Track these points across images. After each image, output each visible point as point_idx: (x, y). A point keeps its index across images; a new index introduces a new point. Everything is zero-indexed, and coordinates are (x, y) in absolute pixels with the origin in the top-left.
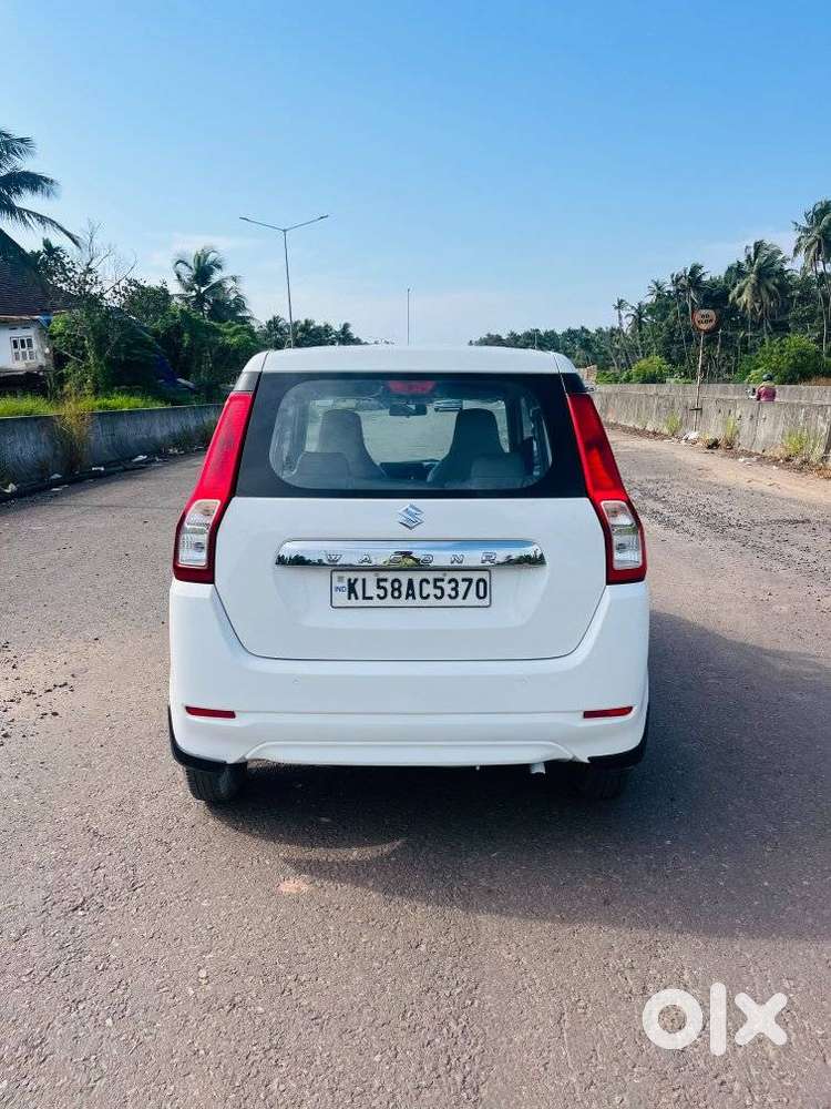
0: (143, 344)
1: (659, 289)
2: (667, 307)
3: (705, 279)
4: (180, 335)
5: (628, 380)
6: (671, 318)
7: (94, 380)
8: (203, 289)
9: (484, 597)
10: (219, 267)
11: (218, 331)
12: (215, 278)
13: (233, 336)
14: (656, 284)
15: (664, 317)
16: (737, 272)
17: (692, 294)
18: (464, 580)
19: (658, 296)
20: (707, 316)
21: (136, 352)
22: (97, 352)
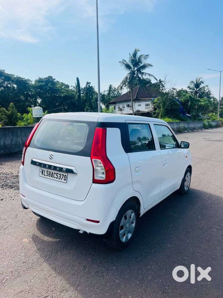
0: (176, 105)
4: (188, 102)
7: (161, 114)
8: (197, 89)
9: (65, 180)
10: (203, 83)
11: (200, 101)
12: (201, 86)
13: (203, 102)
18: (62, 175)
21: (173, 106)
22: (163, 107)
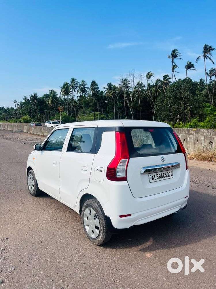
1: (26, 98)
2: (29, 103)
3: (38, 97)
5: (20, 122)
6: (30, 106)
9: (172, 176)
14: (25, 97)
15: (28, 106)
16: (46, 96)
17: (35, 101)
18: (169, 172)
19: (26, 100)
20: (61, 108)
